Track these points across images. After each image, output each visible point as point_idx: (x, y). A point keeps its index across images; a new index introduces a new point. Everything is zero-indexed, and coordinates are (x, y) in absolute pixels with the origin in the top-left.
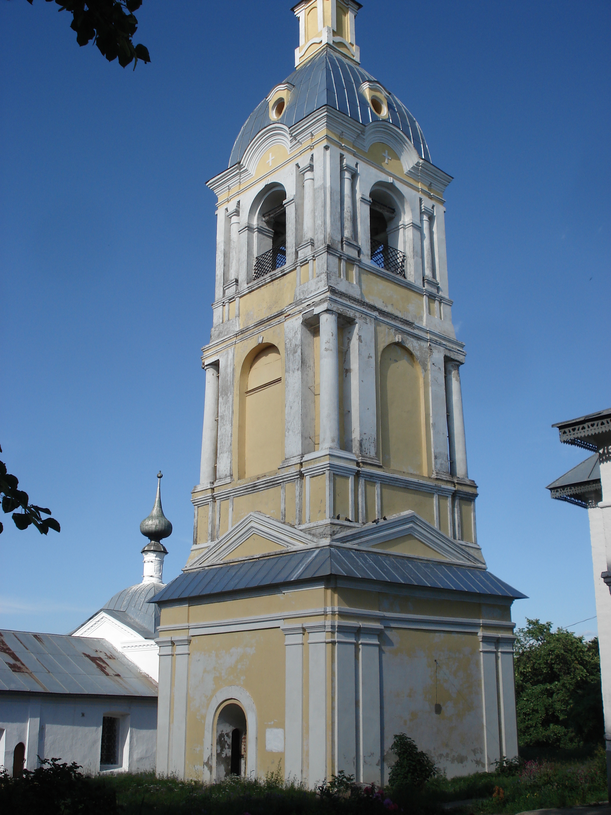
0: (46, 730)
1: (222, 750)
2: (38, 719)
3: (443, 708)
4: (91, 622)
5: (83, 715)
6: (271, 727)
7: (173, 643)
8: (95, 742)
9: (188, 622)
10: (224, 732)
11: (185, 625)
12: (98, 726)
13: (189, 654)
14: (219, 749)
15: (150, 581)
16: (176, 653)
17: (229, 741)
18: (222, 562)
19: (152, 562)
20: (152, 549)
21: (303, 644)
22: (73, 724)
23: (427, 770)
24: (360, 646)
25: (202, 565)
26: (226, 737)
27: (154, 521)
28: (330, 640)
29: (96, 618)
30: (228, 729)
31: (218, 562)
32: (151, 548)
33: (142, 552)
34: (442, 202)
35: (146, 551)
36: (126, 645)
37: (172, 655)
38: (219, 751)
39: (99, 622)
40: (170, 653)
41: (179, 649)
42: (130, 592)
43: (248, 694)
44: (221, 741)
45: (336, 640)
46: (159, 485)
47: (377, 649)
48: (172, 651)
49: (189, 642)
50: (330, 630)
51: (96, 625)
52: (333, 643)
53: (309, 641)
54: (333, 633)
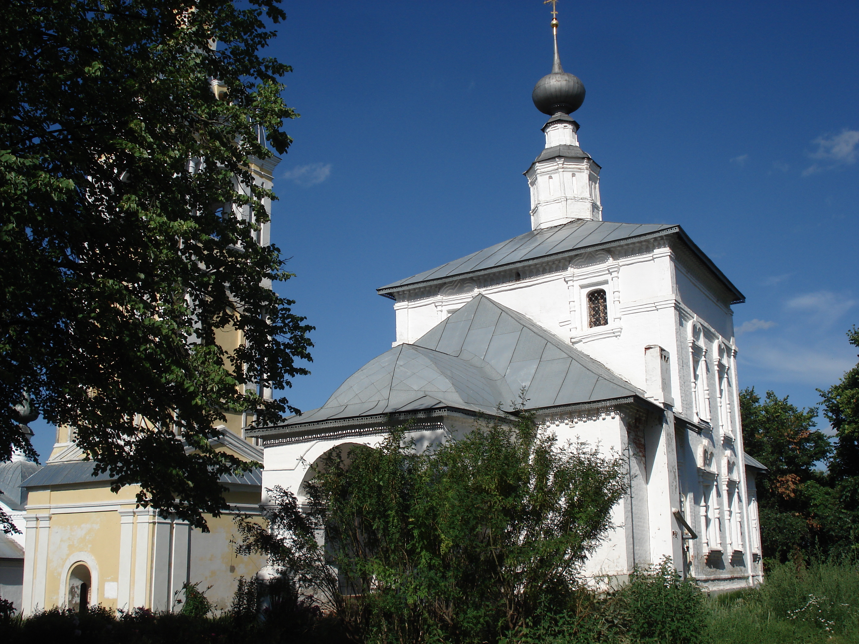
3: (237, 569)
6: (109, 581)
7: (37, 519)
9: (50, 503)
10: (75, 585)
11: (48, 505)
13: (50, 528)
14: (71, 597)
16: (39, 526)
17: (79, 592)
21: (133, 523)
24: (175, 525)
25: (62, 460)
26: (76, 589)
30: (78, 583)
31: (75, 459)
34: (271, 179)
37: (37, 528)
40: (35, 526)
41: (42, 524)
43: (93, 557)
44: (72, 592)
45: (156, 521)
48: (36, 524)
49: (50, 518)
50: (152, 514)
52: (154, 523)
53: (137, 521)
54: (154, 516)
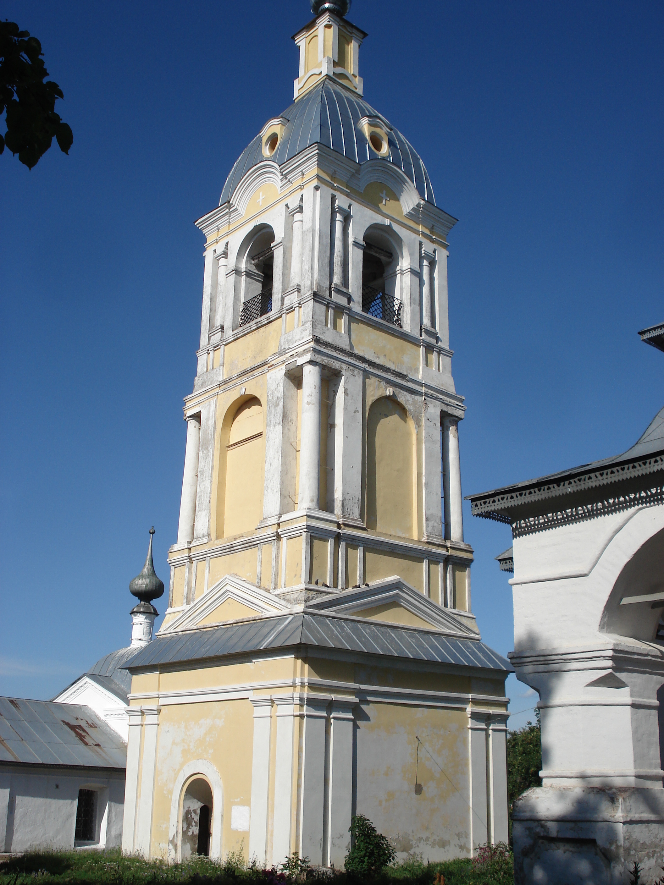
0: (17, 802)
1: (188, 828)
2: (8, 791)
3: (424, 788)
4: (74, 687)
5: (57, 786)
6: (237, 804)
7: (142, 713)
8: (70, 816)
9: (158, 690)
10: (192, 809)
11: (155, 693)
12: (73, 799)
13: (158, 725)
14: (185, 826)
15: (138, 645)
16: (145, 723)
17: (197, 818)
18: (196, 628)
19: (141, 624)
20: (142, 610)
21: (271, 717)
22: (46, 796)
23: (385, 854)
24: (332, 721)
25: (176, 630)
26: (193, 814)
27: (144, 580)
28: (298, 713)
29: (78, 683)
30: (196, 805)
31: (192, 628)
32: (141, 609)
33: (131, 614)
34: (445, 247)
35: (135, 612)
36: (109, 713)
37: (142, 725)
38: (185, 829)
39: (82, 688)
40: (139, 723)
41: (149, 719)
42: (117, 656)
43: (215, 768)
44: (187, 818)
45: (305, 713)
46: (151, 542)
47: (351, 724)
48: (142, 720)
49: (159, 711)
50: (298, 702)
51: (79, 691)
52: (301, 716)
53: (278, 714)
54: (301, 705)
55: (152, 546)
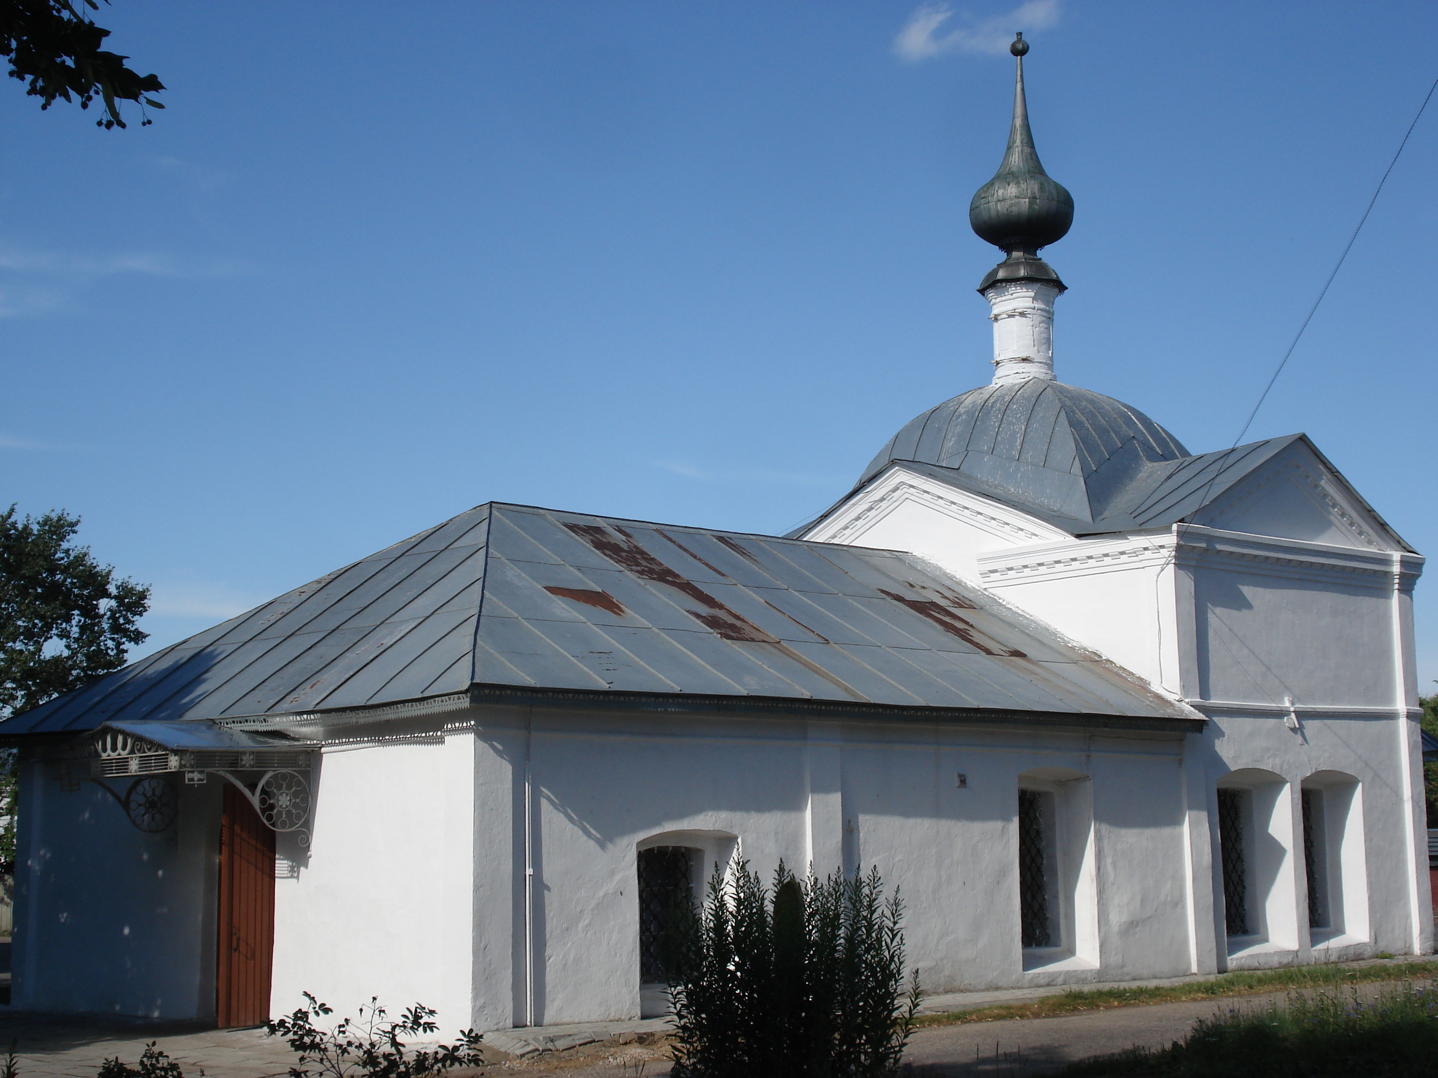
0: (861, 835)
2: (836, 799)
4: (854, 505)
5: (963, 781)
12: (1007, 819)
15: (1022, 376)
19: (1022, 314)
20: (1022, 273)
27: (1023, 186)
29: (872, 491)
32: (1019, 270)
33: (982, 291)
35: (1001, 281)
36: (1000, 565)
39: (884, 504)
42: (961, 410)
46: (1019, 77)
51: (872, 514)
55: (1023, 89)
